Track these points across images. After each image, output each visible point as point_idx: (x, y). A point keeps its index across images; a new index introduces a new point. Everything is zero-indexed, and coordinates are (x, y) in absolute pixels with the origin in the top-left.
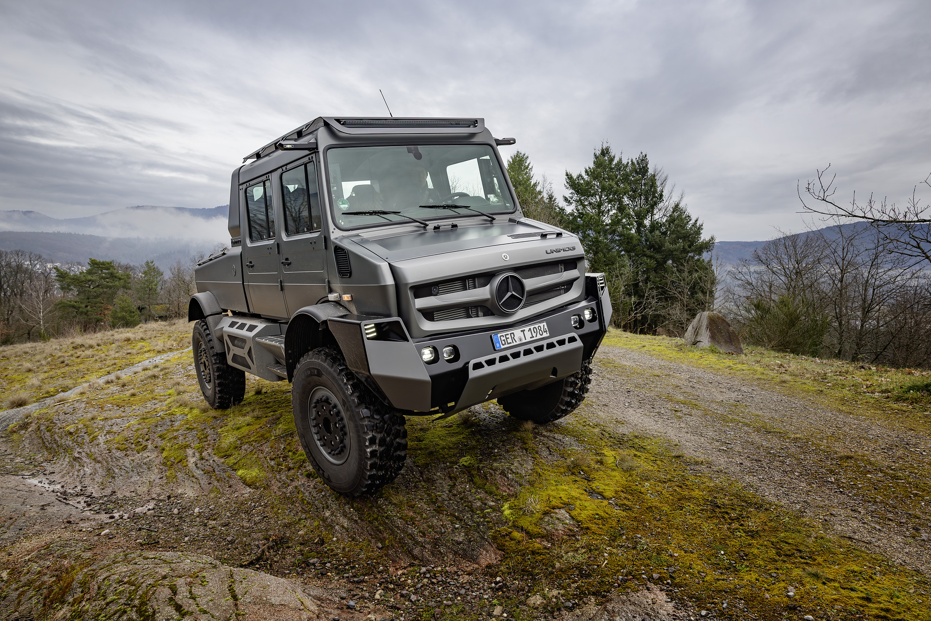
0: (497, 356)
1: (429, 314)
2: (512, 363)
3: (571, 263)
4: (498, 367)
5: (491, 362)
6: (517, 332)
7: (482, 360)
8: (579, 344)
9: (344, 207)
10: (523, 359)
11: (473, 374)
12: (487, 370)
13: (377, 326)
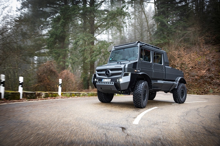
5: (99, 83)
6: (106, 79)
8: (113, 84)
9: (111, 60)
11: (97, 84)
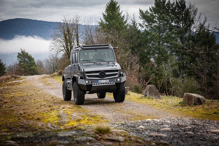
0: (98, 83)
1: (88, 76)
2: (100, 85)
3: (117, 71)
4: (98, 85)
6: (103, 81)
7: (95, 84)
8: (114, 84)
9: (82, 60)
10: (102, 85)
11: (93, 85)
12: (96, 85)
13: (80, 77)
